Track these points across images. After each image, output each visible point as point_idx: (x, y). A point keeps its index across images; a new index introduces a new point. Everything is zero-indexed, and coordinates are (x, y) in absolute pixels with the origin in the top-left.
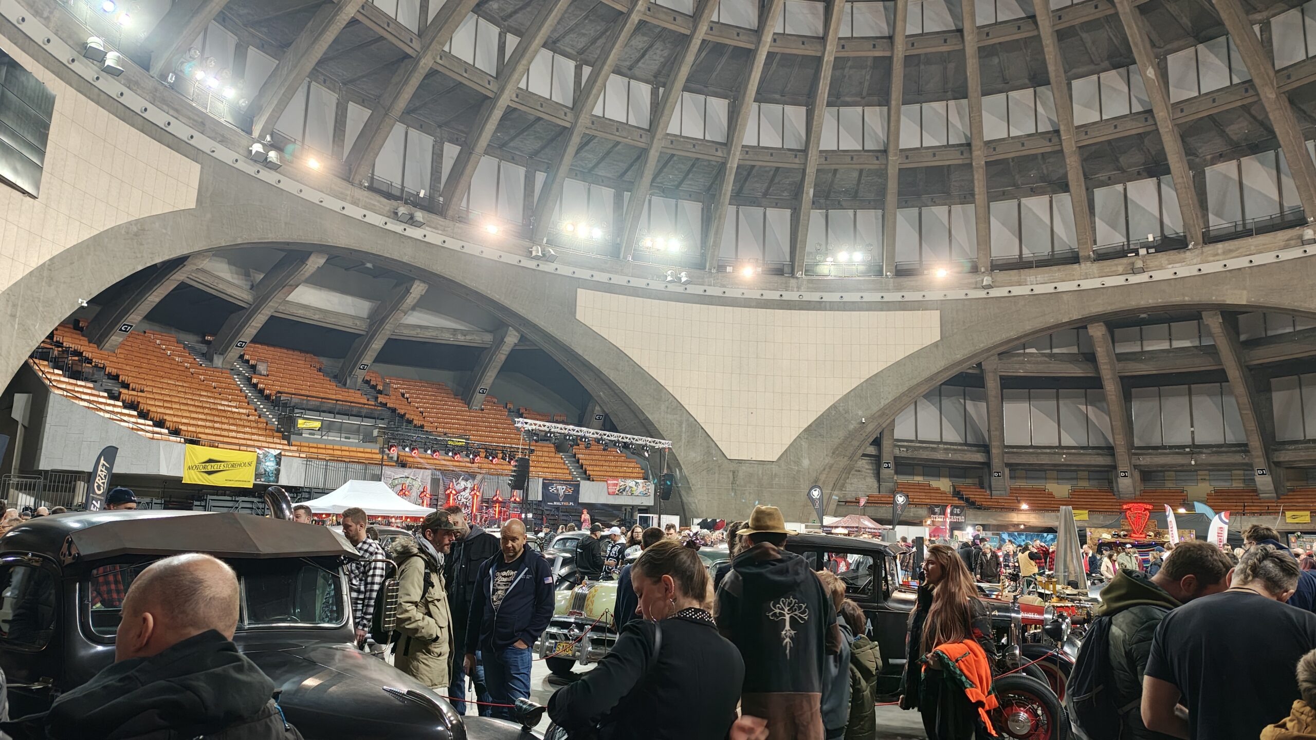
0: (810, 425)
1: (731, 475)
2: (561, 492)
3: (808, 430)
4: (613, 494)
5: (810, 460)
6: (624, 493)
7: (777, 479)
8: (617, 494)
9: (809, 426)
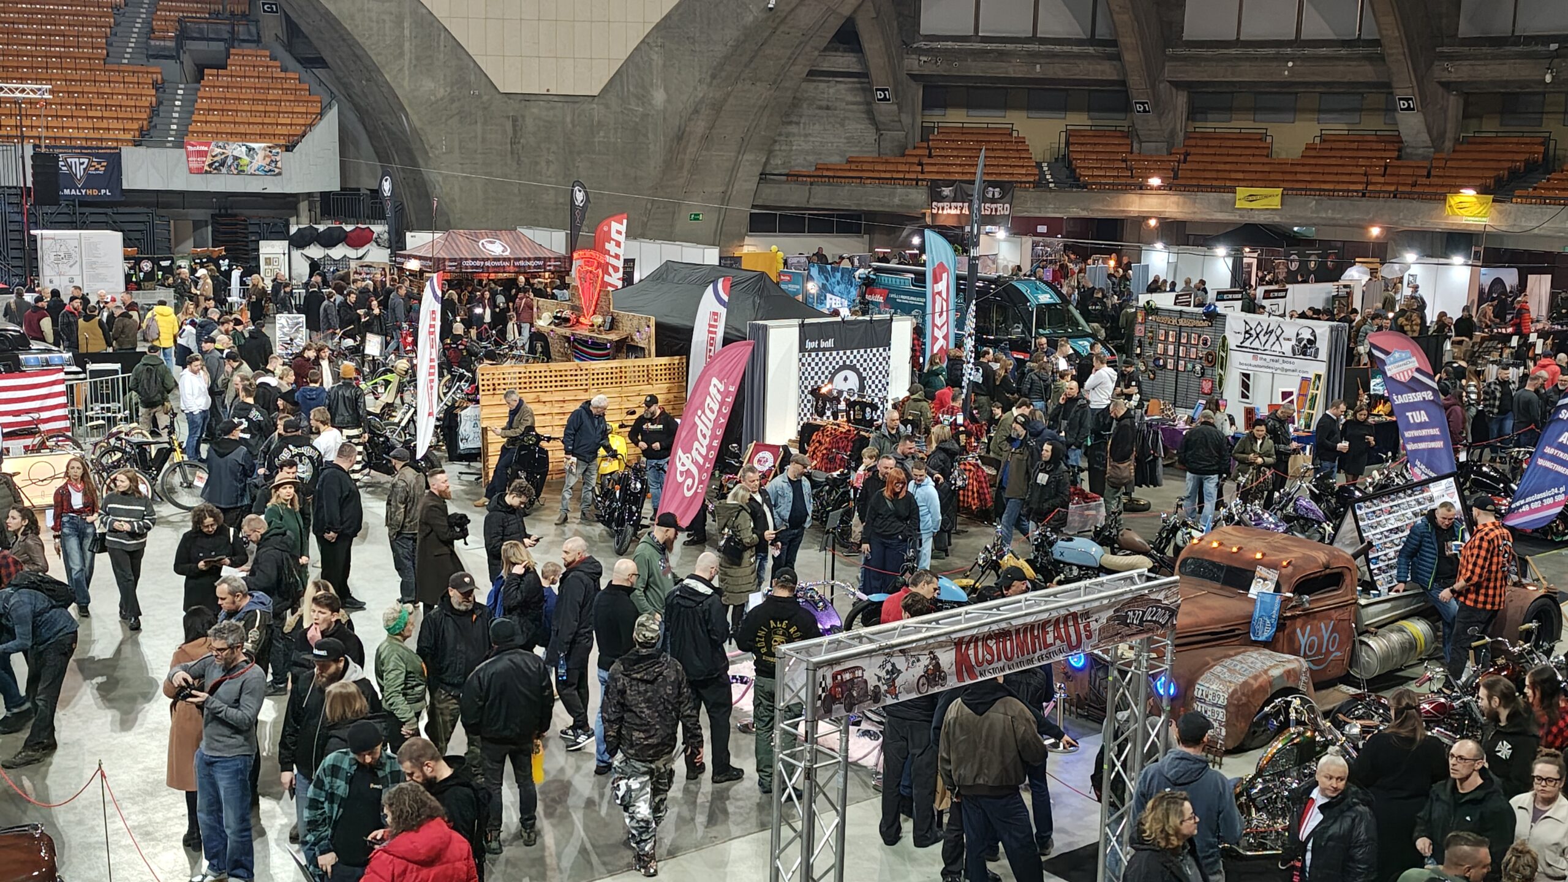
0: (668, 17)
1: (509, 125)
2: (79, 172)
3: (664, 26)
4: (200, 171)
5: (667, 93)
6: (224, 170)
7: (602, 134)
8: (206, 172)
9: (664, 19)
